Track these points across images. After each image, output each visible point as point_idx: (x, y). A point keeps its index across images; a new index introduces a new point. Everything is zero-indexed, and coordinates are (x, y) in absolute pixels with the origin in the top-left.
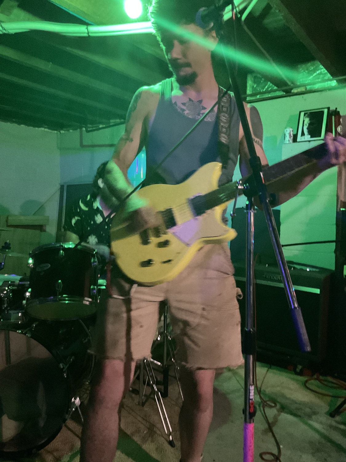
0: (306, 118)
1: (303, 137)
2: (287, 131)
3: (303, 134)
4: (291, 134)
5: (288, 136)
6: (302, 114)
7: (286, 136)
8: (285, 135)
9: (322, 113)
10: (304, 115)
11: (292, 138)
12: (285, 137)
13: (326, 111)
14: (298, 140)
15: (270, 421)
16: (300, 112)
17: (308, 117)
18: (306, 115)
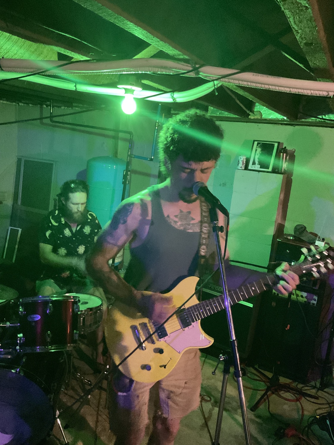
0: (258, 147)
1: (254, 166)
2: (241, 158)
3: (254, 163)
4: (244, 161)
5: (241, 162)
6: (256, 143)
7: (240, 163)
8: (239, 161)
9: (273, 146)
10: (257, 145)
11: (245, 165)
12: (238, 163)
13: (276, 145)
14: (250, 168)
15: (206, 416)
16: (254, 141)
17: (260, 147)
18: (259, 145)
